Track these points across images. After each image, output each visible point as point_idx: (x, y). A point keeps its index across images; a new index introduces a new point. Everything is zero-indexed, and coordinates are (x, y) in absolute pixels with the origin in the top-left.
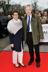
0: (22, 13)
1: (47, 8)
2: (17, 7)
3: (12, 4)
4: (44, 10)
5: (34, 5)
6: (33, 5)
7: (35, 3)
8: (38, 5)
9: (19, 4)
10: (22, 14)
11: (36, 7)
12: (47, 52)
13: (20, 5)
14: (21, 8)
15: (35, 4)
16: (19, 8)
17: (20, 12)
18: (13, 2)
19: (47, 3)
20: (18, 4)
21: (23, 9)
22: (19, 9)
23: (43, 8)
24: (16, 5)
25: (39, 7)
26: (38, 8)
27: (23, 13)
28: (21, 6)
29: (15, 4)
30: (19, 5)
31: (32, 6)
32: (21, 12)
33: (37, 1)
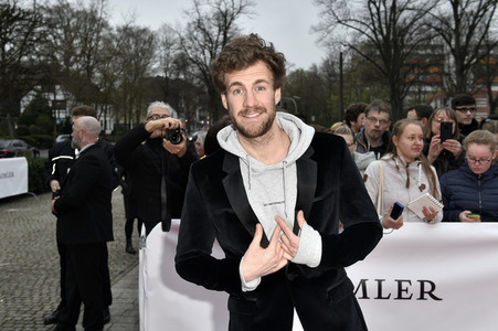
0: (107, 78)
1: (315, 67)
2: (67, 29)
5: (214, 31)
6: (206, 34)
7: (225, 15)
9: (87, 6)
10: (111, 89)
13: (93, 13)
14: (108, 41)
15: (225, 27)
16: (86, 40)
17: (89, 70)
19: (315, 30)
20: (76, 8)
21: (119, 54)
22: (87, 52)
24: (59, 10)
27: (118, 83)
28: (105, 25)
29: (53, 3)
30: (92, 20)
31: (200, 36)
32: (103, 71)
33: (237, 6)
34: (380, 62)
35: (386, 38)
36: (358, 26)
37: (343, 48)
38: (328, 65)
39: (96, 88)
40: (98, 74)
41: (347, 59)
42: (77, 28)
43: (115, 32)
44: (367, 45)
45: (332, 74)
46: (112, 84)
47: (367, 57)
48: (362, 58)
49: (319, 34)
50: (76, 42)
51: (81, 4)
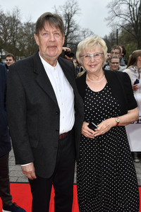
0: (22, 46)
1: (106, 36)
2: (4, 25)
7: (68, 15)
8: (76, 23)
9: (11, 15)
10: (23, 50)
11: (70, 28)
13: (14, 17)
14: (21, 29)
15: (68, 21)
16: (12, 29)
17: (14, 42)
19: (106, 19)
20: (7, 16)
21: (26, 34)
23: (92, 33)
25: (81, 30)
26: (76, 33)
27: (26, 47)
28: (19, 22)
30: (13, 20)
32: (19, 42)
33: (73, 11)
34: (133, 33)
35: (136, 22)
36: (125, 17)
37: (118, 27)
38: (112, 35)
39: (18, 50)
40: (18, 44)
41: (120, 32)
42: (8, 24)
43: (23, 25)
44: (128, 25)
45: (113, 39)
46: (24, 48)
47: (128, 31)
48: (126, 31)
49: (108, 22)
50: (8, 30)
51: (9, 14)
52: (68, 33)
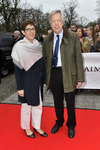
0: (43, 27)
2: (33, 15)
3: (24, 8)
4: (89, 23)
5: (69, 12)
7: (72, 8)
8: (77, 13)
9: (38, 8)
10: (44, 29)
11: (73, 16)
12: (90, 108)
14: (43, 17)
15: (72, 11)
16: (38, 17)
17: (39, 25)
18: (25, 2)
19: (96, 10)
20: (35, 9)
21: (46, 20)
22: (38, 20)
23: (86, 19)
24: (31, 10)
25: (79, 17)
26: (76, 19)
27: (46, 28)
28: (42, 13)
29: (29, 8)
30: (39, 12)
31: (66, 14)
32: (42, 25)
33: (75, 5)
39: (41, 29)
42: (36, 14)
43: (45, 15)
49: (96, 12)
51: (36, 8)
52: (71, 19)
